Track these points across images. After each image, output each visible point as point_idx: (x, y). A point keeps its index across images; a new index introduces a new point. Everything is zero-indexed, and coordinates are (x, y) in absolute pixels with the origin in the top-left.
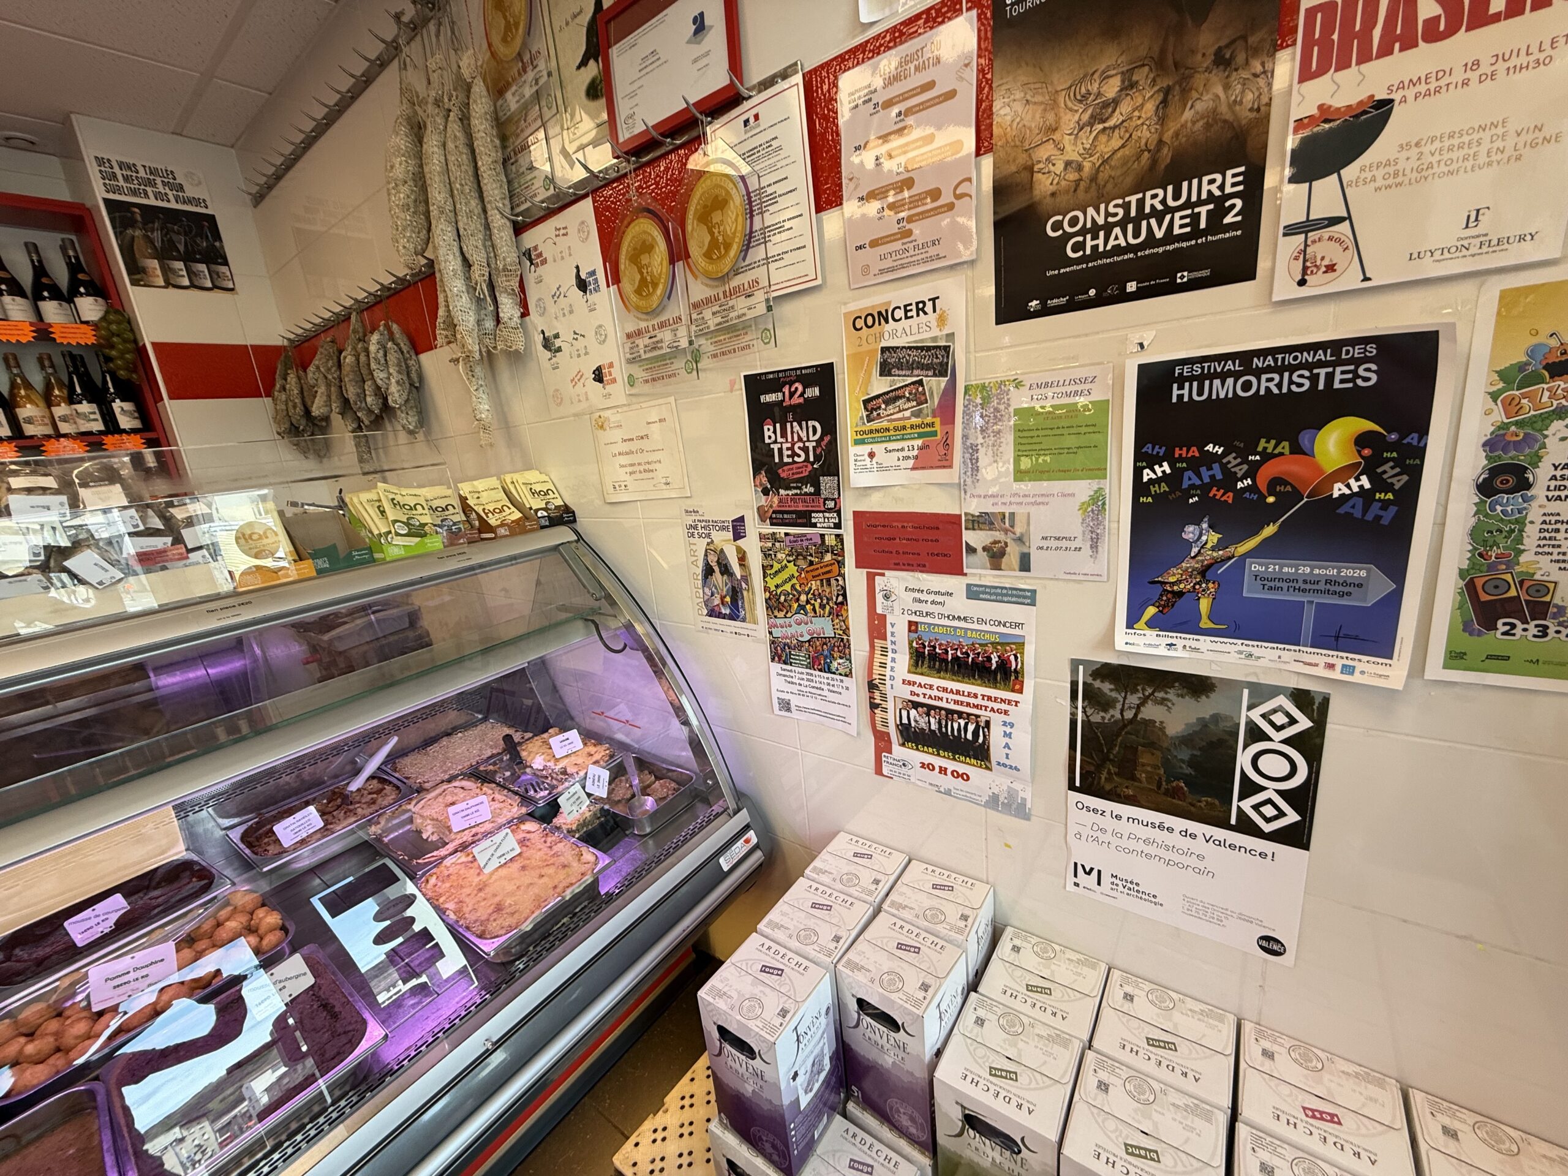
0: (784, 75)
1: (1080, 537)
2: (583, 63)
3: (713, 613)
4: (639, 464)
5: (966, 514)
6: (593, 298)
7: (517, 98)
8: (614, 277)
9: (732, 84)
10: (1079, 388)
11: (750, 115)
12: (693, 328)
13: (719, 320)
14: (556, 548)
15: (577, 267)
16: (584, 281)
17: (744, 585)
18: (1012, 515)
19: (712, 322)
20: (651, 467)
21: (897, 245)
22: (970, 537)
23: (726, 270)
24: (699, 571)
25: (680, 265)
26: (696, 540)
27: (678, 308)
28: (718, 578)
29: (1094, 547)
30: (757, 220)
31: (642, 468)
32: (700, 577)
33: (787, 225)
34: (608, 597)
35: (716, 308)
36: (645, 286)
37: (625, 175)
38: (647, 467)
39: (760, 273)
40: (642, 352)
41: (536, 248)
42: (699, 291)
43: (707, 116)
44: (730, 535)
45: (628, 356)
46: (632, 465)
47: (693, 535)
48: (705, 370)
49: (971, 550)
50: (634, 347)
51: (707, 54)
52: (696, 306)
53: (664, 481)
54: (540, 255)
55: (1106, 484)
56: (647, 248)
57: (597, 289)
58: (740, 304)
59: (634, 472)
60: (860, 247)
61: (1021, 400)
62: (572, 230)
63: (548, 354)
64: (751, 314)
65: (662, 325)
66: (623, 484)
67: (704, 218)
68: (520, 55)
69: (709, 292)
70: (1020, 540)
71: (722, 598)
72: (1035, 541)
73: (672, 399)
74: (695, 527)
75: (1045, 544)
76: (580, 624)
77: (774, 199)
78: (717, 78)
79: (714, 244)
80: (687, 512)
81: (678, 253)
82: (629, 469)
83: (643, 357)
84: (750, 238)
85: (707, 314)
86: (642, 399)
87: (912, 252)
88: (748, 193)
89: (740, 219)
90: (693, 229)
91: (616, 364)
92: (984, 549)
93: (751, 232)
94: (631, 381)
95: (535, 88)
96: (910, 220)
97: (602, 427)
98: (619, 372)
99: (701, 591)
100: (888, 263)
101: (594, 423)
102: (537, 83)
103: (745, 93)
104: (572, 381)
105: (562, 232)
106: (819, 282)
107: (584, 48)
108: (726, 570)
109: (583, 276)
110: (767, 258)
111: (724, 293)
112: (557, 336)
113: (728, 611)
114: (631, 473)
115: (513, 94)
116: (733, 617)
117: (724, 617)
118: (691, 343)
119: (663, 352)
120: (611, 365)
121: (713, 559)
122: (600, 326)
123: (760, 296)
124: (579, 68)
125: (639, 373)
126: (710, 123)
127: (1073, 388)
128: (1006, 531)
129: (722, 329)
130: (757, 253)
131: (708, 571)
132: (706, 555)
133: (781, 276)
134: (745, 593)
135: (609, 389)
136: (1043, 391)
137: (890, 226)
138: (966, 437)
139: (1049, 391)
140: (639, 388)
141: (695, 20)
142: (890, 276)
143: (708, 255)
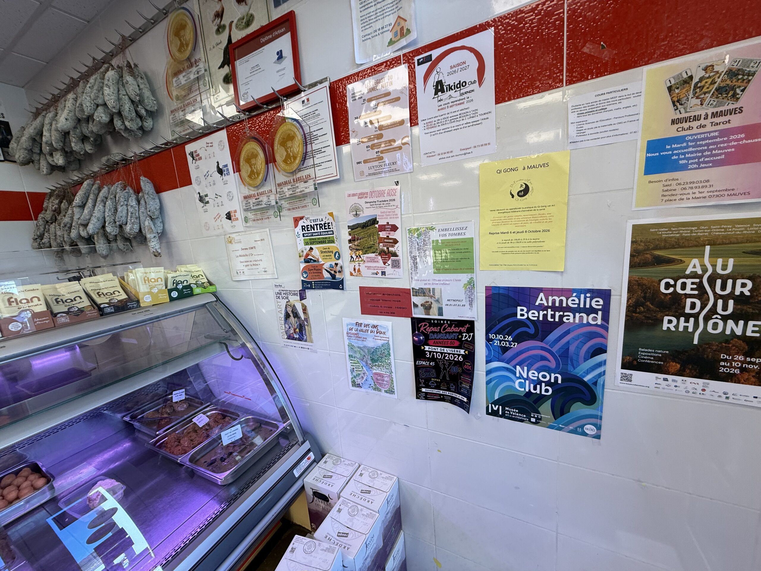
0: (321, 82)
1: (464, 301)
2: (222, 66)
3: (290, 337)
4: (251, 261)
5: (413, 289)
6: (226, 178)
7: (185, 79)
8: (237, 169)
9: (295, 85)
10: (460, 231)
11: (305, 98)
12: (278, 195)
13: (291, 192)
14: (204, 305)
15: (218, 162)
16: (221, 169)
17: (306, 323)
18: (434, 289)
19: (288, 194)
20: (256, 263)
21: (376, 163)
22: (415, 299)
23: (294, 169)
24: (283, 316)
25: (271, 165)
26: (281, 300)
27: (270, 186)
28: (292, 319)
29: (471, 304)
30: (309, 146)
31: (252, 263)
32: (283, 319)
33: (323, 150)
34: (233, 330)
35: (290, 187)
36: (253, 175)
37: (243, 120)
38: (254, 263)
39: (310, 172)
40: (252, 206)
41: (196, 152)
42: (281, 178)
43: (284, 97)
44: (298, 298)
45: (245, 207)
46: (246, 262)
47: (279, 297)
48: (283, 216)
49: (416, 306)
50: (247, 204)
51: (284, 69)
52: (279, 185)
53: (264, 270)
54: (198, 155)
55: (474, 276)
56: (255, 156)
57: (228, 174)
58: (301, 186)
59: (248, 265)
60: (359, 163)
61: (434, 236)
62: (216, 145)
63: (202, 205)
64: (307, 191)
65: (262, 194)
66: (242, 271)
67: (283, 144)
68: (189, 59)
69: (287, 179)
70: (438, 301)
71: (295, 330)
72: (444, 302)
73: (268, 230)
74: (280, 294)
75: (449, 303)
76: (217, 346)
77: (317, 138)
78: (289, 81)
79: (288, 156)
80: (276, 286)
81: (270, 159)
82: (246, 264)
83: (252, 208)
84: (306, 155)
85: (285, 189)
86: (251, 229)
87: (383, 167)
88: (305, 134)
89: (301, 146)
90: (278, 148)
91: (238, 211)
92: (422, 305)
93: (306, 152)
94: (246, 220)
95: (197, 75)
96: (382, 152)
97: (231, 242)
98: (240, 215)
99: (284, 326)
100: (372, 171)
101: (226, 240)
102: (198, 73)
103: (302, 88)
104: (215, 218)
105: (210, 145)
106: (338, 177)
107: (222, 59)
108: (296, 315)
109: (221, 167)
110: (314, 165)
111: (294, 180)
112: (206, 196)
113: (298, 336)
114: (246, 266)
115: (184, 77)
116: (300, 339)
117: (296, 339)
118: (277, 203)
119: (263, 206)
120: (235, 211)
121: (289, 310)
122: (230, 192)
123: (311, 182)
124: (219, 68)
125: (250, 215)
126: (286, 100)
127: (457, 232)
128: (431, 297)
129: (293, 197)
130: (309, 162)
131: (287, 316)
132: (286, 308)
133: (321, 174)
134: (306, 327)
135: (235, 223)
136: (444, 233)
137: (372, 154)
138: (411, 252)
139: (447, 233)
140: (250, 224)
141: (278, 53)
142: (373, 177)
143: (285, 161)
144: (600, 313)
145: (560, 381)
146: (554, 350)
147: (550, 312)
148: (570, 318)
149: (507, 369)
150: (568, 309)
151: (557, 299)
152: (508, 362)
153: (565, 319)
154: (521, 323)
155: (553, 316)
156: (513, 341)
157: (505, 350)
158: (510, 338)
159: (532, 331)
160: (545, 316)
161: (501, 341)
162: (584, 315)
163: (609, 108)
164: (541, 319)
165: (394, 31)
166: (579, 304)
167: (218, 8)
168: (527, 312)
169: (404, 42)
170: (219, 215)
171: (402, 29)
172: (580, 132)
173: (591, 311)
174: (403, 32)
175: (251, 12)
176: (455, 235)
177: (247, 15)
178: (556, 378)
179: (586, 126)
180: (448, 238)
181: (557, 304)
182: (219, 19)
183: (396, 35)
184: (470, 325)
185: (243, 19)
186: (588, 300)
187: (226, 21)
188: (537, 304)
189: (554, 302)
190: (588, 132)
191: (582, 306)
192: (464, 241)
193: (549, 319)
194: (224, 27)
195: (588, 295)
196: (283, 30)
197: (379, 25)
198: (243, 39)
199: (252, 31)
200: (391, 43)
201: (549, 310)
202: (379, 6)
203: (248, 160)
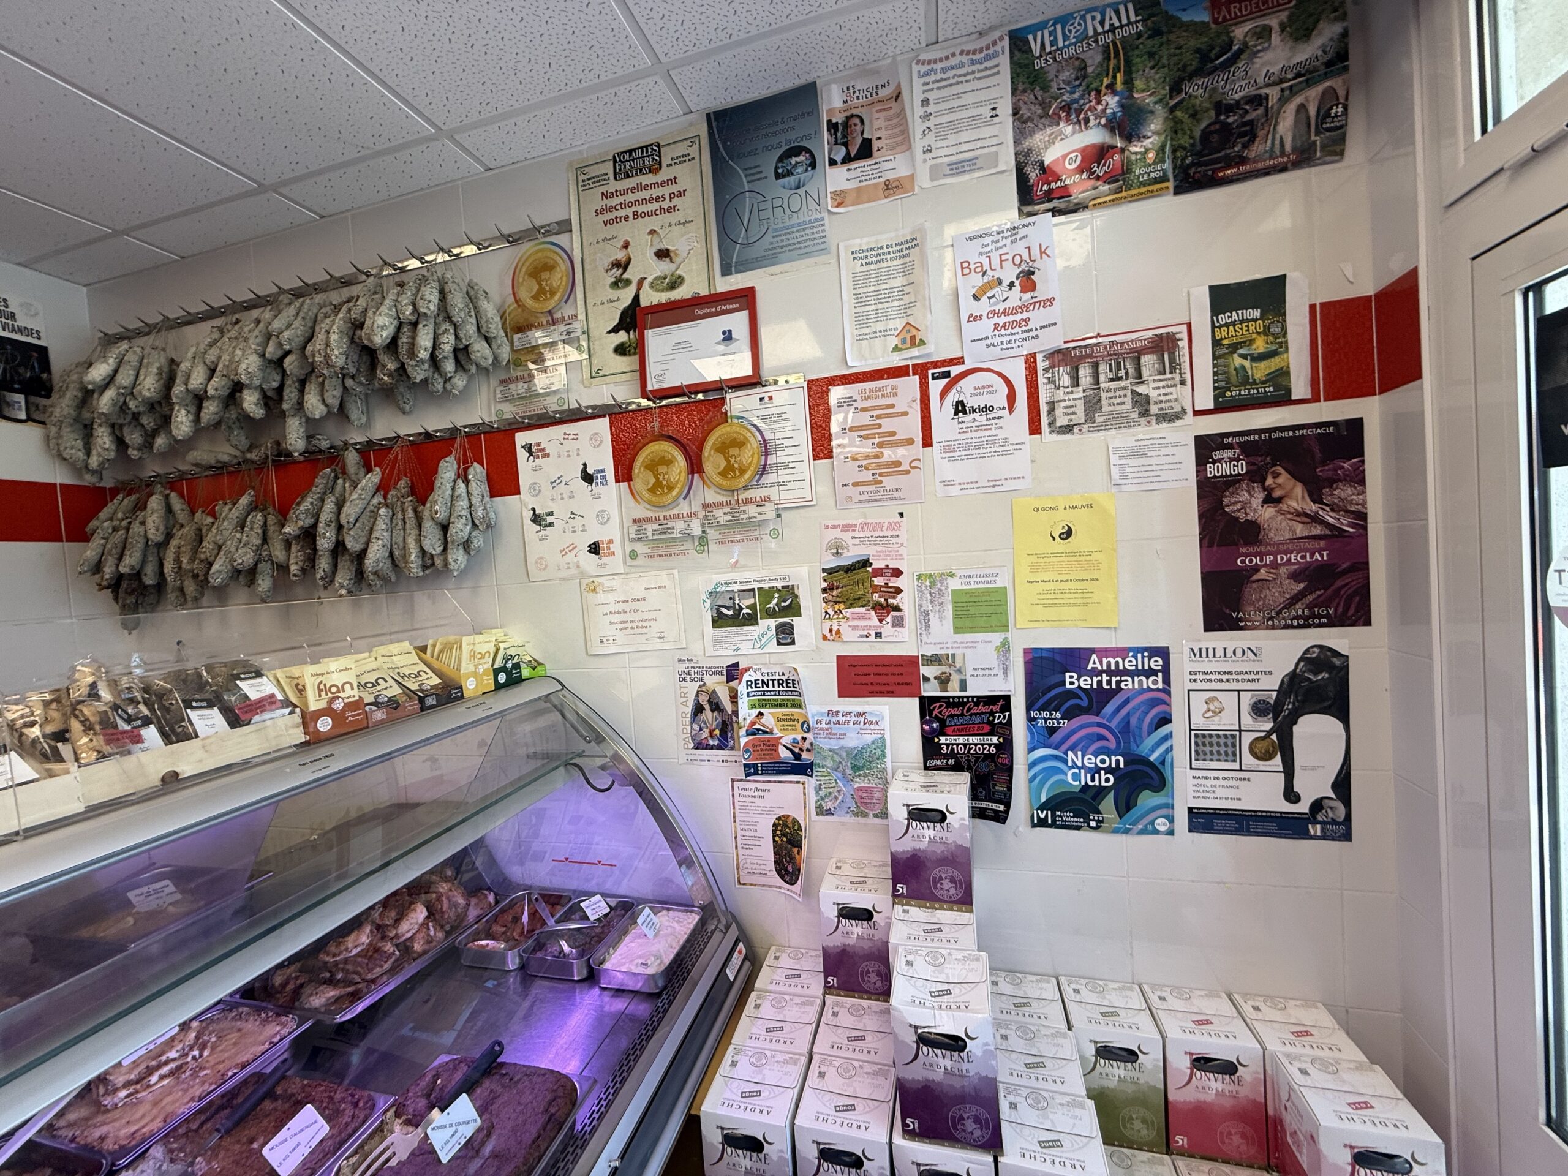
1: (996, 669)
2: (615, 330)
3: (699, 746)
4: (632, 622)
5: (922, 656)
6: (598, 489)
8: (625, 476)
9: (753, 375)
10: (990, 579)
11: (765, 395)
12: (704, 521)
13: (730, 518)
15: (585, 465)
16: (591, 476)
17: (733, 718)
18: (953, 655)
19: (723, 519)
20: (645, 624)
21: (873, 488)
22: (924, 670)
23: (740, 486)
24: (689, 710)
25: (696, 477)
26: (688, 684)
27: (692, 506)
28: (708, 715)
29: (1005, 673)
30: (770, 458)
31: (634, 625)
32: (689, 715)
33: (791, 465)
35: (728, 510)
36: (657, 488)
38: (640, 624)
39: (773, 493)
40: (649, 534)
41: (538, 444)
42: (712, 496)
43: (728, 388)
44: (724, 678)
45: (633, 536)
46: (623, 622)
48: (708, 552)
49: (926, 679)
50: (640, 530)
51: (734, 353)
52: (710, 506)
53: (658, 635)
54: (543, 450)
55: (1009, 635)
56: (669, 462)
58: (752, 510)
59: (625, 629)
60: (845, 485)
61: (954, 584)
62: (584, 438)
63: (538, 528)
64: (762, 517)
65: (674, 517)
66: (611, 639)
67: (723, 449)
68: (550, 312)
69: (723, 499)
70: (959, 671)
71: (711, 732)
72: (969, 671)
73: (675, 572)
74: (689, 673)
75: (975, 673)
76: (564, 770)
77: (781, 448)
78: (745, 369)
79: (729, 468)
80: (680, 660)
81: (695, 467)
82: (622, 626)
83: (651, 538)
84: (765, 467)
85: (719, 513)
86: (642, 570)
87: (882, 493)
88: (764, 442)
89: (757, 456)
90: (710, 454)
91: (618, 541)
92: (935, 678)
93: (766, 464)
94: (633, 555)
96: (881, 475)
97: (594, 590)
98: (619, 547)
99: (689, 728)
100: (865, 497)
101: (584, 587)
102: (568, 333)
103: (763, 381)
104: (562, 551)
105: (571, 437)
106: (814, 502)
107: (616, 322)
108: (716, 707)
109: (590, 471)
110: (777, 483)
111: (736, 500)
112: (550, 514)
113: (716, 743)
114: (621, 629)
116: (719, 747)
117: (712, 748)
118: (703, 532)
119: (674, 536)
120: (611, 542)
121: (704, 700)
122: (604, 511)
123: (769, 508)
124: (609, 332)
125: (644, 549)
126: (734, 392)
127: (985, 579)
128: (950, 666)
129: (730, 525)
130: (770, 478)
131: (698, 709)
132: (697, 695)
133: (789, 496)
134: (733, 725)
135: (605, 560)
136: (968, 580)
137: (867, 476)
138: (920, 606)
139: (972, 580)
140: (639, 561)
141: (724, 333)
142: (867, 505)
143: (723, 474)
144: (1160, 674)
145: (1122, 766)
146: (1113, 725)
147: (1105, 678)
148: (1128, 684)
149: (1056, 758)
150: (1125, 672)
151: (1113, 661)
152: (1056, 748)
153: (1122, 685)
154: (1072, 694)
155: (1109, 682)
156: (1062, 718)
157: (1052, 731)
158: (1058, 715)
159: (1085, 703)
160: (1100, 683)
161: (1046, 720)
162: (1143, 678)
163: (1150, 454)
164: (1095, 686)
165: (901, 336)
166: (1136, 666)
167: (621, 256)
168: (1078, 679)
169: (915, 352)
170: (573, 547)
171: (913, 338)
172: (1124, 475)
173: (1150, 673)
174: (914, 342)
175: (678, 272)
176: (983, 583)
177: (672, 275)
178: (1118, 762)
179: (1128, 470)
180: (972, 586)
181: (1113, 668)
182: (620, 271)
183: (904, 341)
184: (1004, 702)
185: (665, 278)
186: (1146, 660)
187: (632, 274)
188: (1089, 668)
189: (1109, 664)
190: (1131, 475)
191: (1140, 667)
192: (996, 591)
193: (1105, 686)
194: (628, 282)
195: (1146, 654)
196: (735, 306)
197: (880, 326)
198: (660, 305)
199: (678, 297)
200: (896, 349)
201: (1104, 675)
202: (880, 306)
203: (652, 466)
